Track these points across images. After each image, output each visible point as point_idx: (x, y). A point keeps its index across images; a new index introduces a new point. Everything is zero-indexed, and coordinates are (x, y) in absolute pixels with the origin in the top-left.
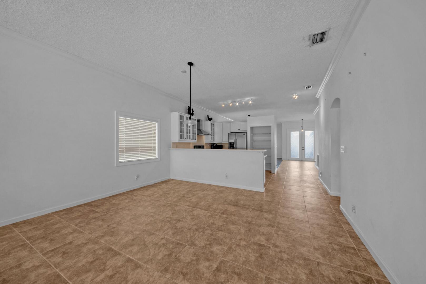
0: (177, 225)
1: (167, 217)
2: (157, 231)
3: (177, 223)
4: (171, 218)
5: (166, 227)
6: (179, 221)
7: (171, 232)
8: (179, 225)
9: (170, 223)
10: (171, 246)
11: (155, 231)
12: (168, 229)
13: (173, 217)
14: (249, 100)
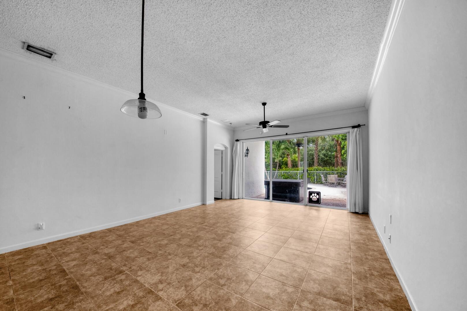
0: (188, 261)
1: (199, 274)
2: (208, 257)
3: (187, 263)
4: (194, 271)
5: (199, 259)
6: (184, 266)
7: (195, 254)
8: (186, 260)
9: (195, 263)
10: (195, 245)
11: (209, 256)
12: (197, 257)
13: (190, 272)
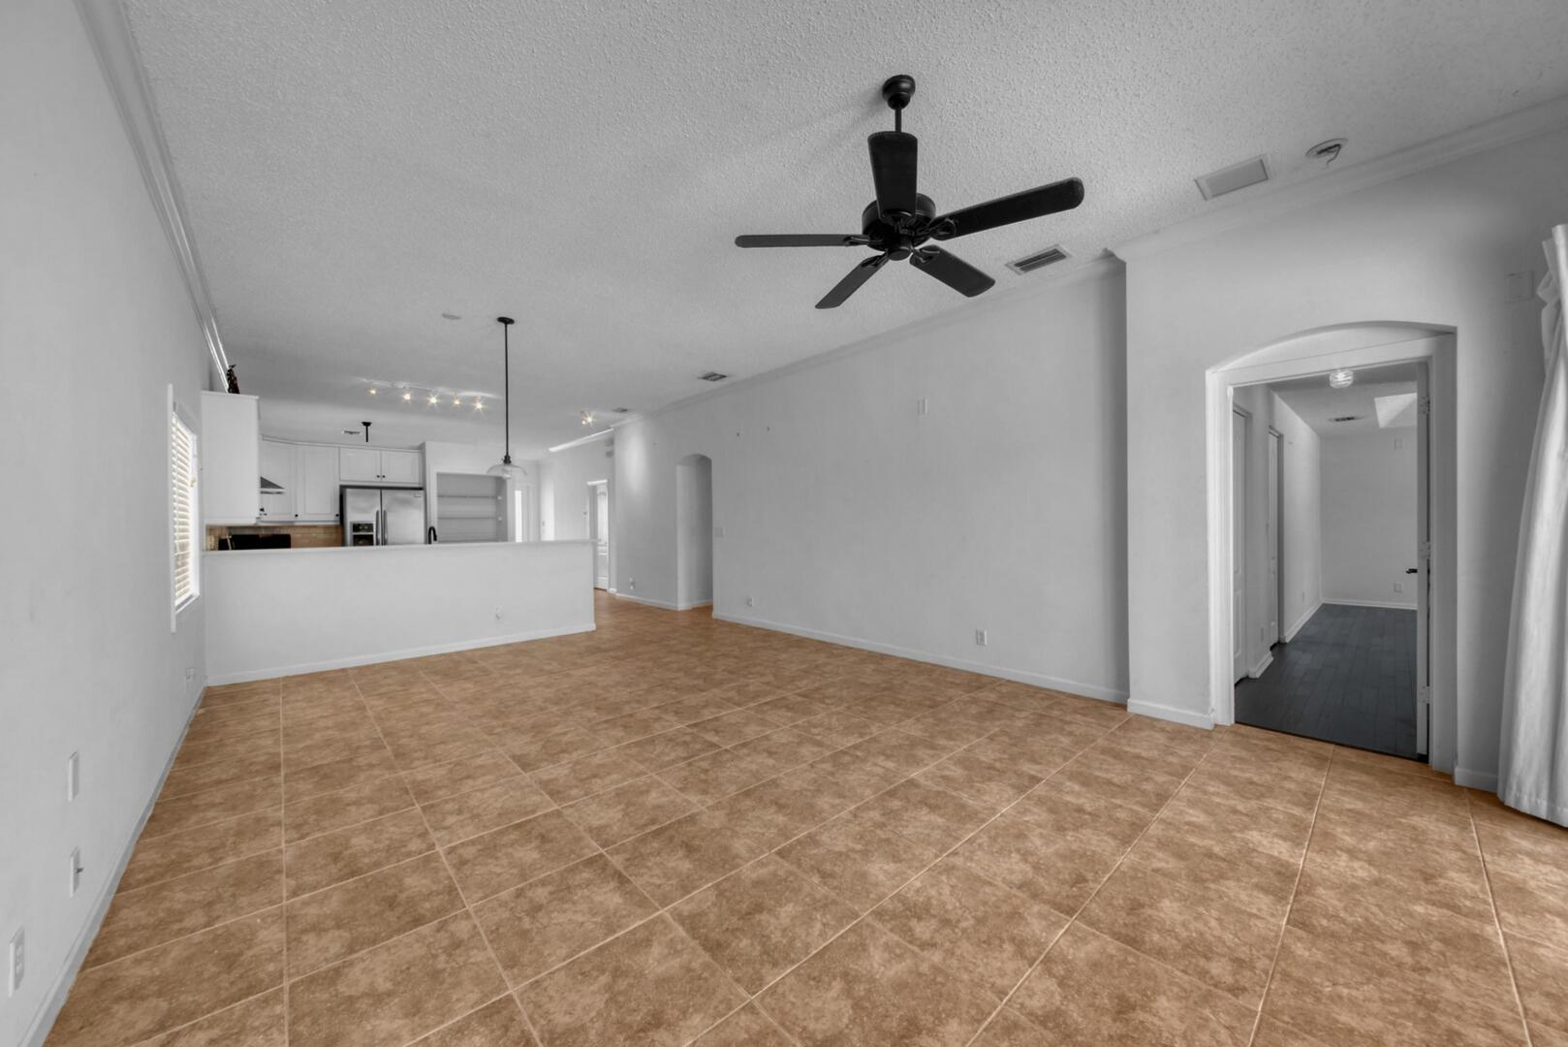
14: (473, 399)
